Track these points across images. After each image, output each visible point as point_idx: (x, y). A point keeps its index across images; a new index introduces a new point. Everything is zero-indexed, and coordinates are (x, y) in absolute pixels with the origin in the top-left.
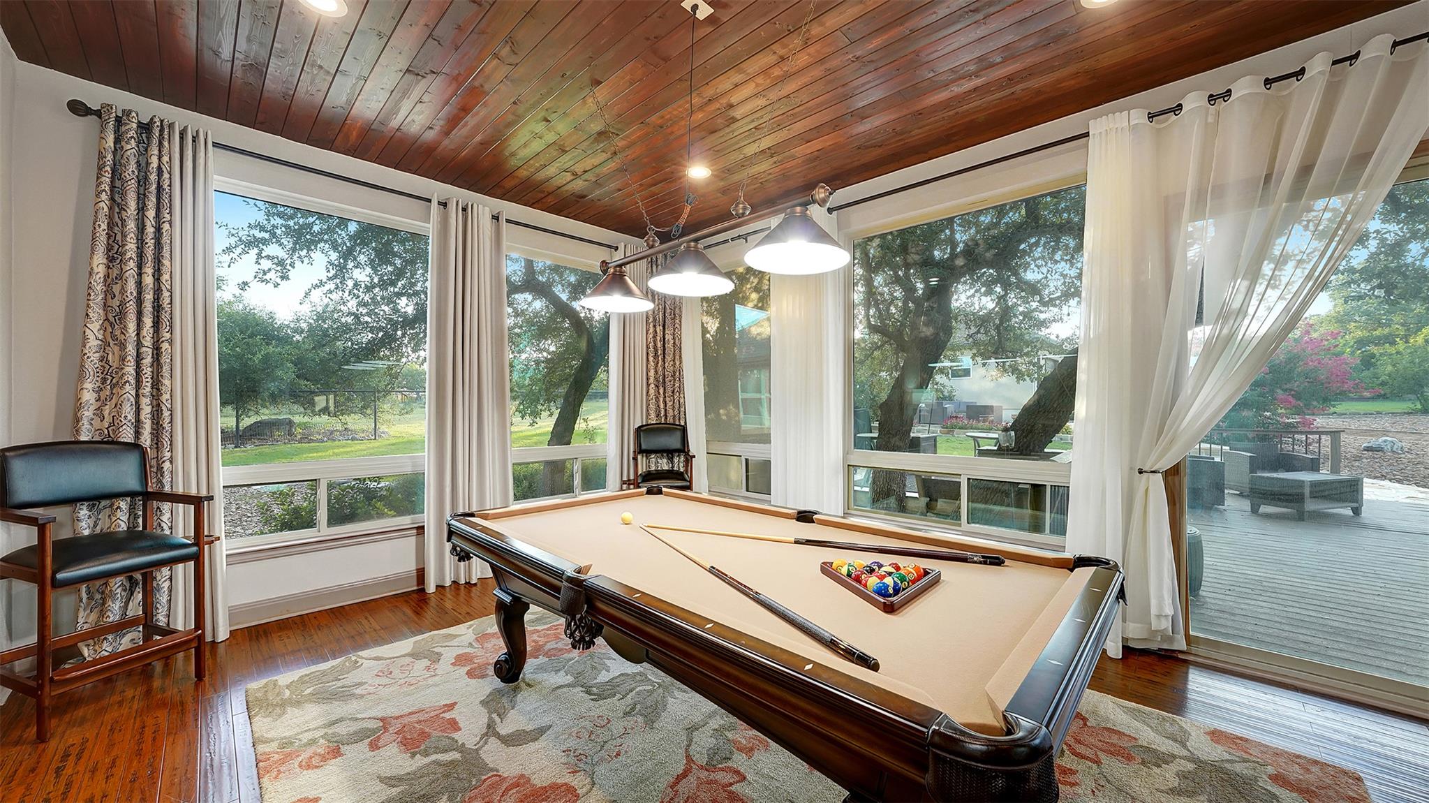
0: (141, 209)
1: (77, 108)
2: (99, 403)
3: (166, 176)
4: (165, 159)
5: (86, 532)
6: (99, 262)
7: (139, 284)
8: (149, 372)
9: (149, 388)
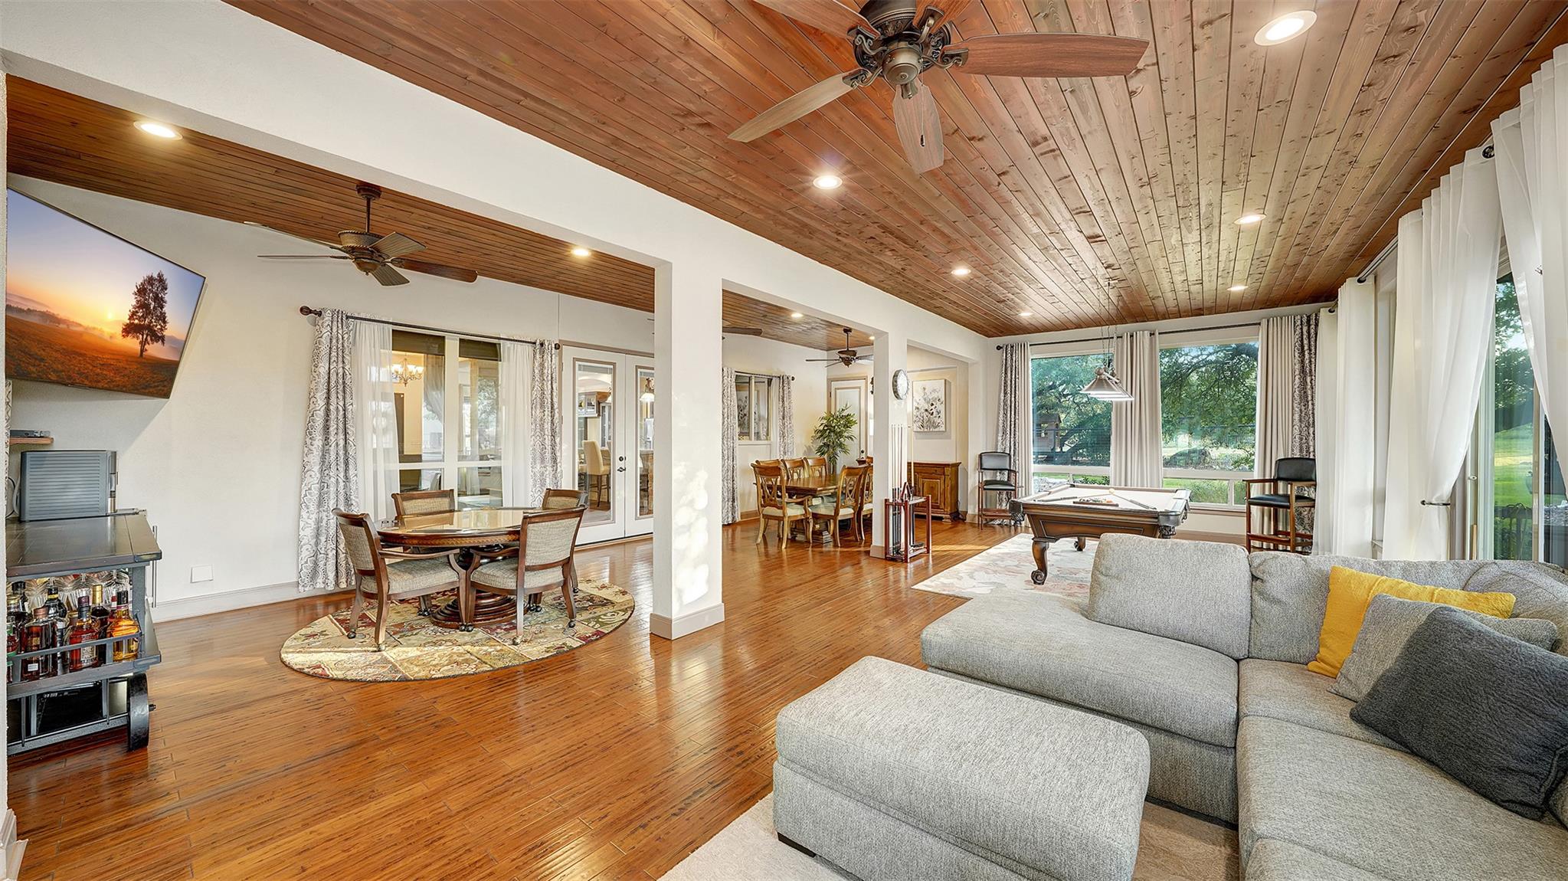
0: (1011, 375)
1: (999, 348)
2: (1002, 440)
3: (1017, 362)
4: (1017, 355)
5: (999, 479)
6: (1002, 394)
8: (1013, 429)
9: (1012, 436)
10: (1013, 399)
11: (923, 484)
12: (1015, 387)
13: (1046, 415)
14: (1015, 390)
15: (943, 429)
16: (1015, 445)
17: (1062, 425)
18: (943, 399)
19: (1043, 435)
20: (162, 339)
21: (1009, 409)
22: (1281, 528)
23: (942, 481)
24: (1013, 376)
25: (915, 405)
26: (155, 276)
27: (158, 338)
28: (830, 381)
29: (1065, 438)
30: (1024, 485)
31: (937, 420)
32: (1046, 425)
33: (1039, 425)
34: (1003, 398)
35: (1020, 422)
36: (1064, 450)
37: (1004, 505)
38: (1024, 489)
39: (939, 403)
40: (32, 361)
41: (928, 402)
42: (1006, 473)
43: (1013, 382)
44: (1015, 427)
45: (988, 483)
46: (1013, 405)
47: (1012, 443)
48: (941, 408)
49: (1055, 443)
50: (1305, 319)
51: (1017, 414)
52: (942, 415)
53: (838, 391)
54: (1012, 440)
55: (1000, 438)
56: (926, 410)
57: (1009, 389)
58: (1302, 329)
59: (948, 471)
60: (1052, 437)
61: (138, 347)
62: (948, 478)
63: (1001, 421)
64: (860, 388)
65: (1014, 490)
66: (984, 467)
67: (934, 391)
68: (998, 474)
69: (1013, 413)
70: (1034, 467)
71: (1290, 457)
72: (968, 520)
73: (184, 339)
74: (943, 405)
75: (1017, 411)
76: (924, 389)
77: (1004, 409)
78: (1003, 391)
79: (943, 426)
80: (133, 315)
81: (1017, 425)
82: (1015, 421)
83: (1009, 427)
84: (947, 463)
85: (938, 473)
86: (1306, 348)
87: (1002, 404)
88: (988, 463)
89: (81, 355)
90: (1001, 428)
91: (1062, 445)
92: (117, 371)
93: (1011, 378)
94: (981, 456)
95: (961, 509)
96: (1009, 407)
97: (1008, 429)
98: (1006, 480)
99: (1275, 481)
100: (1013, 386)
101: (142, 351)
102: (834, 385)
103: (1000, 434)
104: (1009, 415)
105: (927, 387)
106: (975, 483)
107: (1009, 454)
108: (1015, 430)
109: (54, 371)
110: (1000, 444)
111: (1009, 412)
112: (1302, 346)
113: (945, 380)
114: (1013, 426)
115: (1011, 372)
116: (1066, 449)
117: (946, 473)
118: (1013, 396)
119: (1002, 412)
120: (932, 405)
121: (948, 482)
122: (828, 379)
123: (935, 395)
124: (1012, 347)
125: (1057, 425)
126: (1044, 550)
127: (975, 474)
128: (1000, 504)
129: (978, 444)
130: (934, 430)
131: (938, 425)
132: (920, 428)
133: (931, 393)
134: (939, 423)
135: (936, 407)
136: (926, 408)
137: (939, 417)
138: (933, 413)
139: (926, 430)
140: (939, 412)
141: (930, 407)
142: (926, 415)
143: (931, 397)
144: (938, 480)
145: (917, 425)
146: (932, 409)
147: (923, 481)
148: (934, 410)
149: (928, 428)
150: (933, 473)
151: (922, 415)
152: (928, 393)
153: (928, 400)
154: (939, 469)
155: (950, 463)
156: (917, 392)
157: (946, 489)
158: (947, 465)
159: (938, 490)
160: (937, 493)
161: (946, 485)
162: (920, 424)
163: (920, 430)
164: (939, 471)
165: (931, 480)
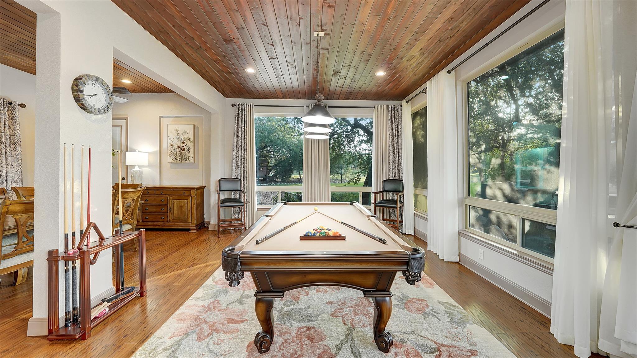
0: (242, 125)
1: (233, 105)
2: (236, 170)
3: (246, 116)
4: (245, 112)
5: (233, 198)
6: (236, 138)
7: (241, 142)
9: (242, 166)
10: (243, 141)
11: (173, 204)
12: (244, 133)
13: (262, 161)
14: (244, 135)
15: (192, 161)
16: (244, 173)
17: (269, 164)
18: (192, 139)
19: (261, 169)
21: (240, 147)
22: (385, 218)
23: (189, 201)
24: (243, 126)
25: (170, 142)
29: (271, 170)
30: (250, 202)
31: (188, 155)
32: (263, 165)
33: (259, 164)
34: (236, 140)
35: (248, 158)
36: (270, 176)
37: (237, 215)
38: (250, 204)
39: (189, 142)
41: (180, 141)
42: (238, 192)
43: (243, 129)
44: (244, 160)
45: (225, 201)
46: (243, 145)
47: (242, 171)
48: (191, 145)
49: (266, 173)
50: (393, 107)
51: (245, 152)
52: (192, 150)
54: (242, 169)
55: (234, 168)
56: (179, 147)
57: (240, 134)
58: (391, 112)
59: (194, 193)
60: (265, 170)
62: (194, 199)
63: (235, 156)
64: (121, 127)
65: (244, 206)
66: (222, 189)
67: (185, 132)
68: (233, 193)
69: (243, 151)
70: (258, 188)
71: (388, 179)
72: (211, 228)
74: (192, 144)
75: (245, 149)
76: (177, 131)
77: (237, 148)
78: (236, 135)
79: (193, 159)
81: (245, 159)
82: (244, 156)
83: (240, 161)
84: (193, 187)
85: (185, 194)
86: (394, 122)
87: (235, 144)
88: (224, 186)
90: (234, 161)
91: (269, 174)
93: (242, 126)
94: (219, 181)
95: (206, 219)
96: (241, 147)
97: (240, 162)
98: (238, 198)
99: (382, 192)
100: (243, 132)
103: (234, 165)
104: (240, 152)
105: (179, 130)
106: (215, 201)
107: (240, 180)
108: (244, 163)
110: (234, 172)
111: (240, 150)
112: (392, 121)
113: (194, 126)
114: (243, 160)
115: (242, 122)
116: (271, 175)
117: (192, 195)
118: (243, 139)
119: (235, 150)
120: (184, 143)
121: (194, 201)
123: (186, 136)
124: (242, 105)
125: (267, 165)
126: (269, 306)
127: (215, 194)
128: (234, 215)
129: (218, 172)
130: (185, 162)
131: (188, 158)
132: (174, 160)
133: (182, 134)
134: (189, 157)
135: (187, 145)
136: (179, 145)
137: (189, 152)
138: (184, 149)
139: (178, 162)
140: (189, 148)
141: (182, 145)
142: (178, 151)
143: (182, 137)
144: (185, 200)
145: (172, 158)
146: (183, 146)
147: (173, 201)
148: (185, 147)
149: (181, 160)
150: (181, 195)
151: (175, 150)
152: (181, 134)
153: (181, 139)
154: (187, 191)
155: (196, 187)
156: (171, 132)
157: (192, 207)
158: (194, 189)
159: (186, 208)
160: (185, 211)
161: (192, 204)
162: (174, 157)
163: (174, 162)
164: (187, 193)
165: (180, 200)
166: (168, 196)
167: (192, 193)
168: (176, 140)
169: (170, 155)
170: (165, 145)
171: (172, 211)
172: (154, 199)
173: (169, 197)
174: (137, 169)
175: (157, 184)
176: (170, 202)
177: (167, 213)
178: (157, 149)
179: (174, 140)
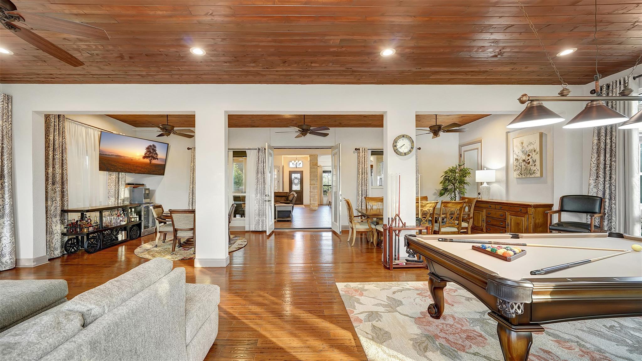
2: (595, 183)
8: (608, 173)
9: (608, 178)
10: (608, 141)
11: (511, 220)
14: (611, 131)
15: (538, 175)
16: (610, 189)
18: (538, 150)
20: (157, 159)
23: (526, 219)
25: (515, 157)
26: (152, 145)
27: (155, 158)
28: (461, 146)
31: (533, 168)
35: (617, 165)
39: (534, 154)
40: (112, 166)
41: (525, 154)
44: (610, 169)
46: (608, 147)
47: (607, 185)
48: (537, 157)
52: (538, 163)
53: (466, 153)
54: (607, 182)
56: (524, 161)
57: (603, 131)
59: (531, 210)
61: (149, 161)
62: (530, 217)
63: (593, 165)
64: (478, 149)
67: (530, 144)
73: (165, 158)
74: (538, 155)
76: (522, 143)
77: (597, 152)
78: (596, 135)
79: (539, 173)
80: (146, 154)
81: (613, 168)
82: (610, 163)
83: (602, 170)
85: (522, 211)
87: (595, 147)
89: (129, 164)
90: (593, 171)
92: (142, 168)
94: (563, 199)
96: (604, 150)
101: (150, 162)
102: (464, 148)
104: (602, 158)
105: (524, 142)
107: (601, 198)
108: (610, 173)
109: (119, 169)
111: (603, 155)
113: (541, 134)
118: (608, 138)
120: (529, 155)
121: (531, 220)
122: (459, 145)
123: (531, 147)
130: (530, 176)
131: (534, 172)
132: (519, 175)
133: (528, 146)
134: (534, 170)
135: (532, 157)
136: (524, 159)
137: (535, 165)
138: (529, 162)
139: (524, 176)
140: (534, 160)
141: (527, 158)
142: (523, 165)
143: (527, 149)
144: (523, 218)
145: (517, 173)
146: (529, 159)
147: (511, 217)
148: (530, 160)
149: (526, 175)
150: (518, 212)
151: (521, 165)
152: (526, 147)
153: (526, 152)
154: (524, 208)
155: (532, 204)
156: (516, 146)
157: (529, 226)
158: (529, 206)
159: (523, 226)
160: (522, 229)
161: (529, 223)
162: (519, 172)
163: (519, 177)
164: (524, 210)
165: (517, 217)
166: (506, 211)
167: (528, 211)
168: (522, 153)
169: (515, 170)
170: (512, 161)
171: (510, 227)
172: (494, 213)
173: (507, 213)
174: (485, 185)
175: (504, 201)
176: (508, 218)
177: (505, 228)
178: (504, 165)
179: (519, 154)
